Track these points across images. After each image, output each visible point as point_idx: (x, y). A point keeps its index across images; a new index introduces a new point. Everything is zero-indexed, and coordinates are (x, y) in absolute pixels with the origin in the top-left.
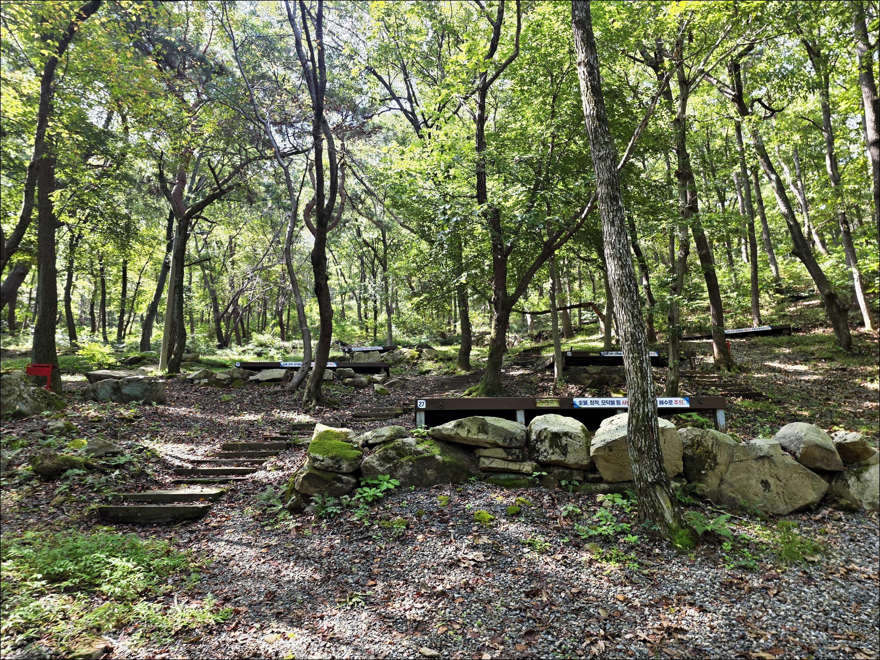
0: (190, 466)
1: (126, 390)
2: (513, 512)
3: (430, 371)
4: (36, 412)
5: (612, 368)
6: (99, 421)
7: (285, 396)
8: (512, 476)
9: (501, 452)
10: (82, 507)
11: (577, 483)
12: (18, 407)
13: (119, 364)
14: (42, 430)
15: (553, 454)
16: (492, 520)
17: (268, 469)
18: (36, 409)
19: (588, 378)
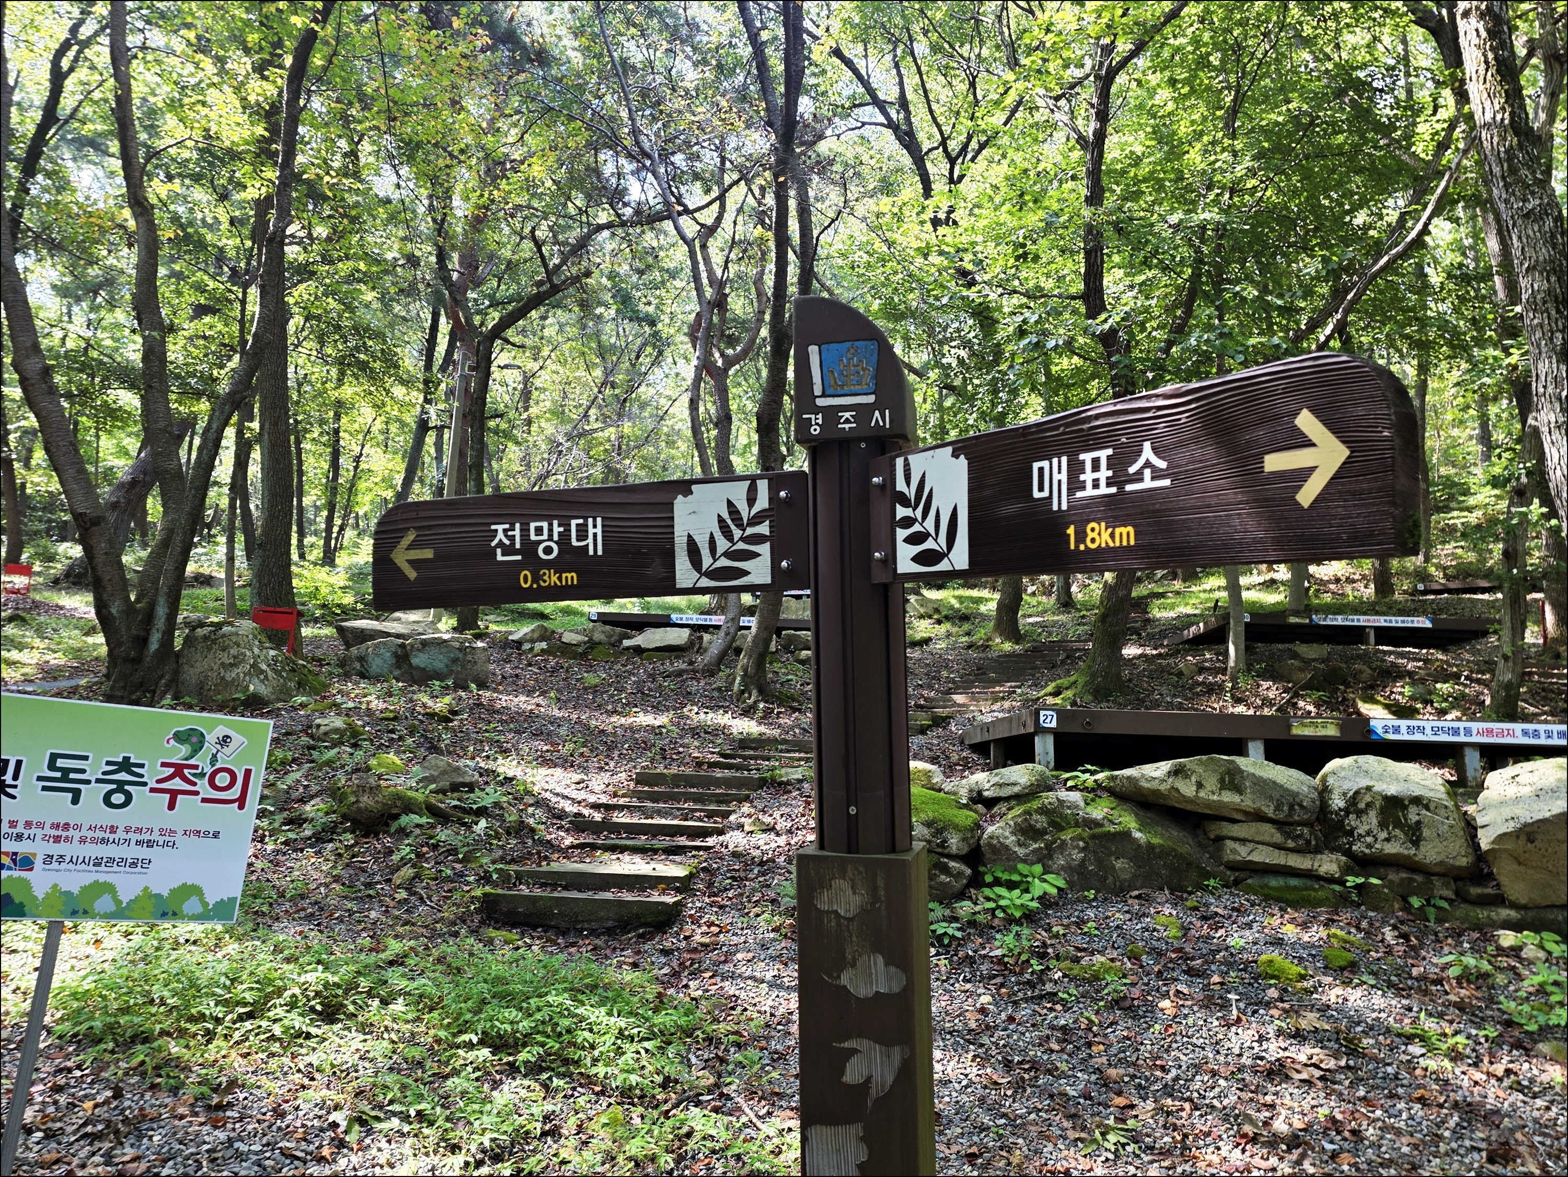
0: (598, 817)
1: (419, 660)
2: (1343, 963)
3: (930, 639)
4: (282, 696)
5: (1351, 650)
6: (395, 719)
7: (698, 680)
8: (1294, 882)
9: (1268, 832)
10: (450, 891)
11: (1445, 905)
12: (252, 688)
13: (360, 606)
14: (305, 731)
15: (1388, 840)
16: (1302, 977)
17: (747, 828)
18: (281, 692)
19: (1301, 670)
